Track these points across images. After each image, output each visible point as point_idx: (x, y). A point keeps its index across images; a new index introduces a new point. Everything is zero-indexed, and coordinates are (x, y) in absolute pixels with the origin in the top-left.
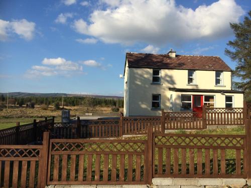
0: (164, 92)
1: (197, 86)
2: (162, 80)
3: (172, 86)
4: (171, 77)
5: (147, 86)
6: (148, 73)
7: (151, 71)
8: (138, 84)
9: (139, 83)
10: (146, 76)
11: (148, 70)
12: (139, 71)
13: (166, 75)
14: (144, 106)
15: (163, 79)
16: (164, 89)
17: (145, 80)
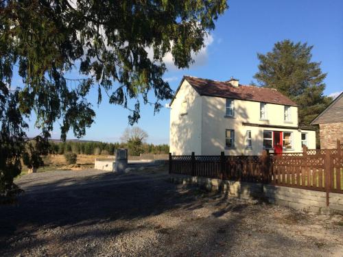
0: (237, 128)
1: (268, 121)
2: (236, 113)
3: (245, 121)
4: (244, 110)
5: (220, 120)
6: (221, 103)
7: (224, 101)
8: (211, 117)
9: (212, 115)
10: (219, 107)
11: (221, 99)
12: (212, 100)
13: (240, 107)
14: (217, 144)
15: (237, 111)
16: (237, 124)
17: (217, 112)
